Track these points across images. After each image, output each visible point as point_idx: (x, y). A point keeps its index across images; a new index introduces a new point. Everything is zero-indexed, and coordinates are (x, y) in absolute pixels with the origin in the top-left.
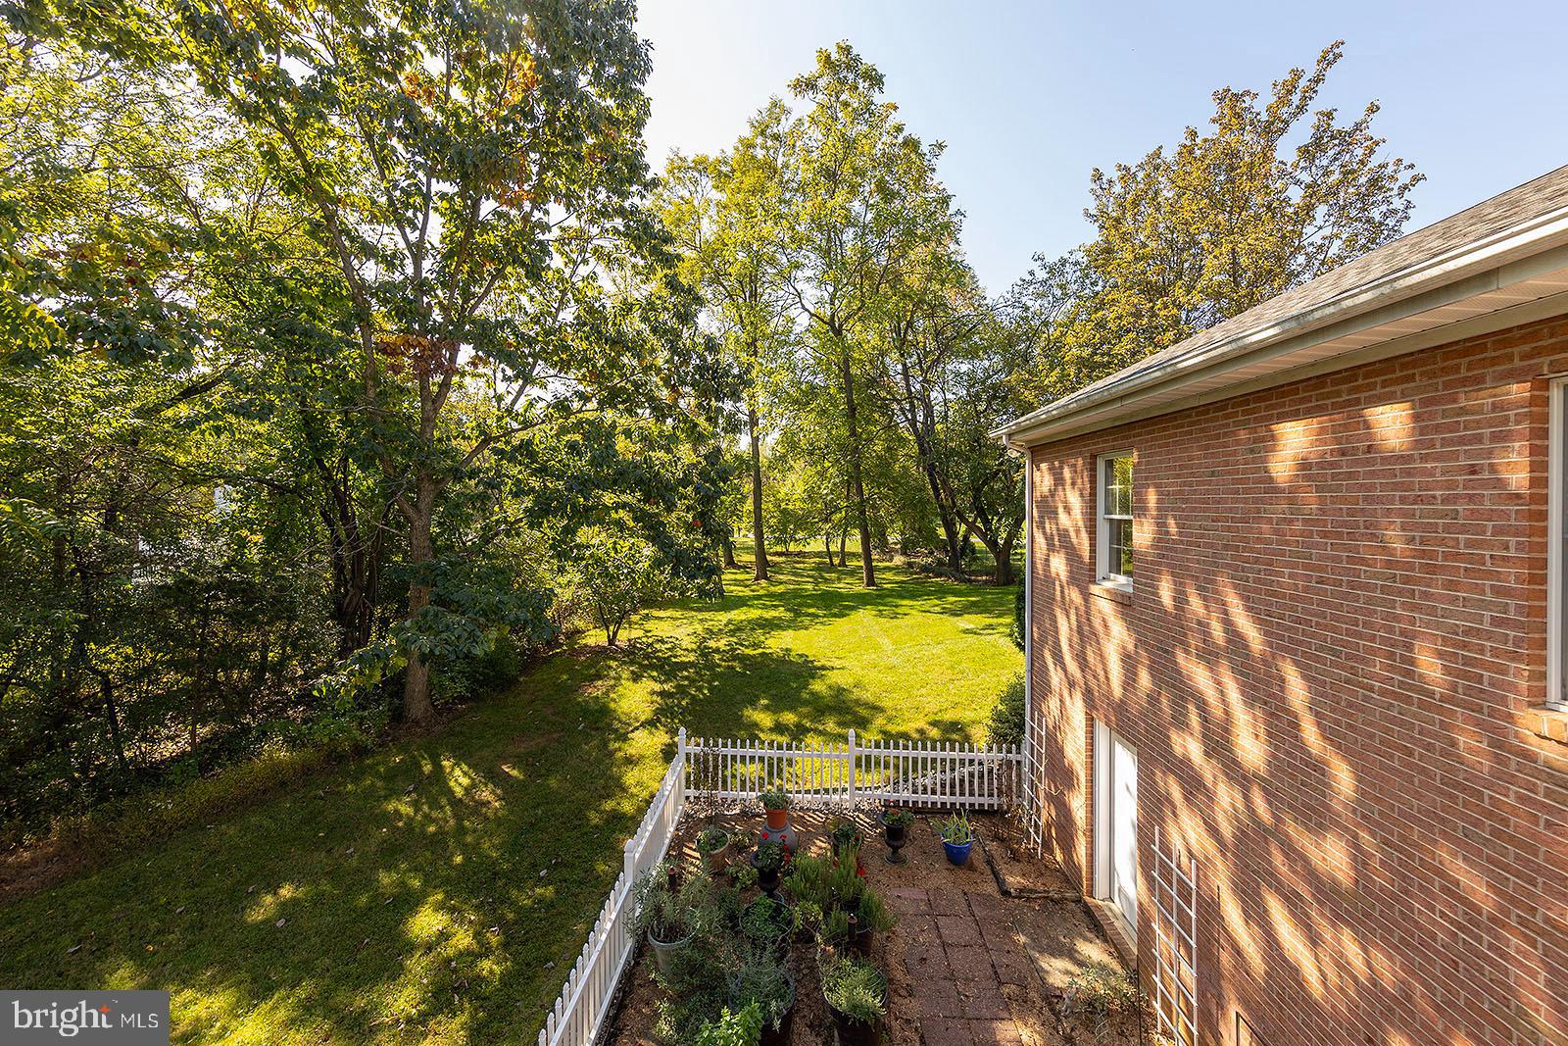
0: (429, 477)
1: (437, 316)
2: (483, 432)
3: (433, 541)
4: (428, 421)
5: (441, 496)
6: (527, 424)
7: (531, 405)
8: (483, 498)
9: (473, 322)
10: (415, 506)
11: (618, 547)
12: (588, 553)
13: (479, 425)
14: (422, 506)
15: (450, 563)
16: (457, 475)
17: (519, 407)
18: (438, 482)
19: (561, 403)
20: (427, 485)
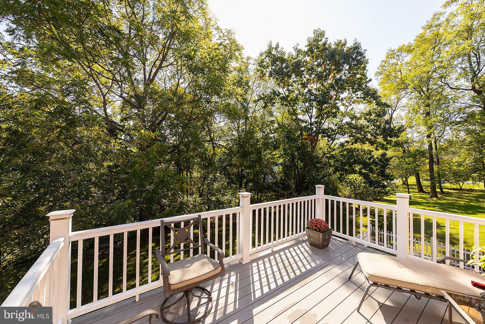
0: (313, 163)
1: (315, 129)
2: (324, 153)
3: (314, 177)
4: (313, 152)
5: (315, 167)
6: (334, 150)
7: (335, 145)
8: (323, 167)
9: (321, 130)
10: (310, 169)
11: (357, 179)
12: (348, 180)
13: (323, 151)
14: (311, 169)
15: (316, 181)
16: (318, 163)
17: (332, 146)
18: (315, 164)
19: (341, 144)
20: (312, 165)
